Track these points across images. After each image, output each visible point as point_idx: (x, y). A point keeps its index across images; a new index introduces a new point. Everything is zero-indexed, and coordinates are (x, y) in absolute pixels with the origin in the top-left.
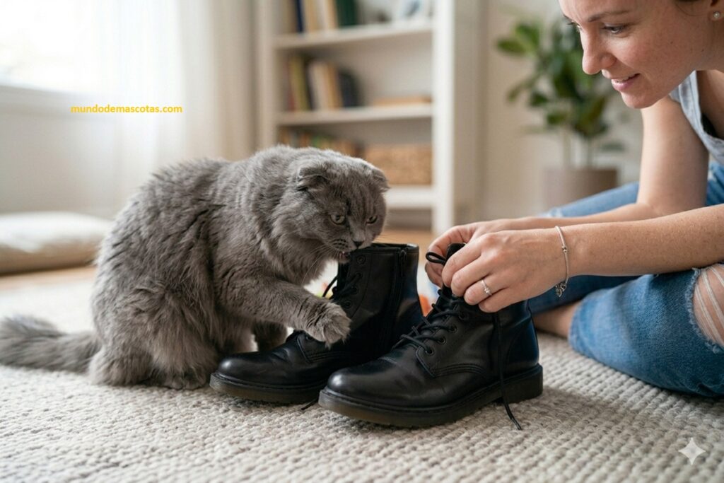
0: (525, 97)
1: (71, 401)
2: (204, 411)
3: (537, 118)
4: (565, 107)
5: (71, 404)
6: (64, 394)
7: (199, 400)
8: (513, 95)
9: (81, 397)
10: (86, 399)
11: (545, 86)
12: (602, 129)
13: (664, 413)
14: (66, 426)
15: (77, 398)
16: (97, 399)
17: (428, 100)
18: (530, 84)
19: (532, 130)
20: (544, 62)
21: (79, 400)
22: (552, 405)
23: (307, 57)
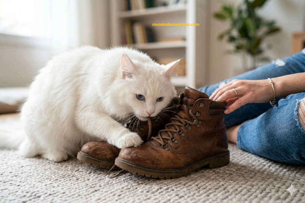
0: (226, 38)
1: (22, 168)
2: (80, 173)
3: (231, 47)
4: (243, 42)
5: (22, 170)
6: (20, 165)
7: (79, 168)
8: (221, 37)
9: (27, 166)
10: (29, 168)
11: (235, 33)
12: (260, 52)
13: (285, 174)
14: (19, 179)
15: (25, 167)
16: (33, 168)
17: (184, 39)
18: (228, 32)
19: (229, 52)
20: (234, 23)
21: (25, 168)
22: (234, 170)
23: (132, 21)
